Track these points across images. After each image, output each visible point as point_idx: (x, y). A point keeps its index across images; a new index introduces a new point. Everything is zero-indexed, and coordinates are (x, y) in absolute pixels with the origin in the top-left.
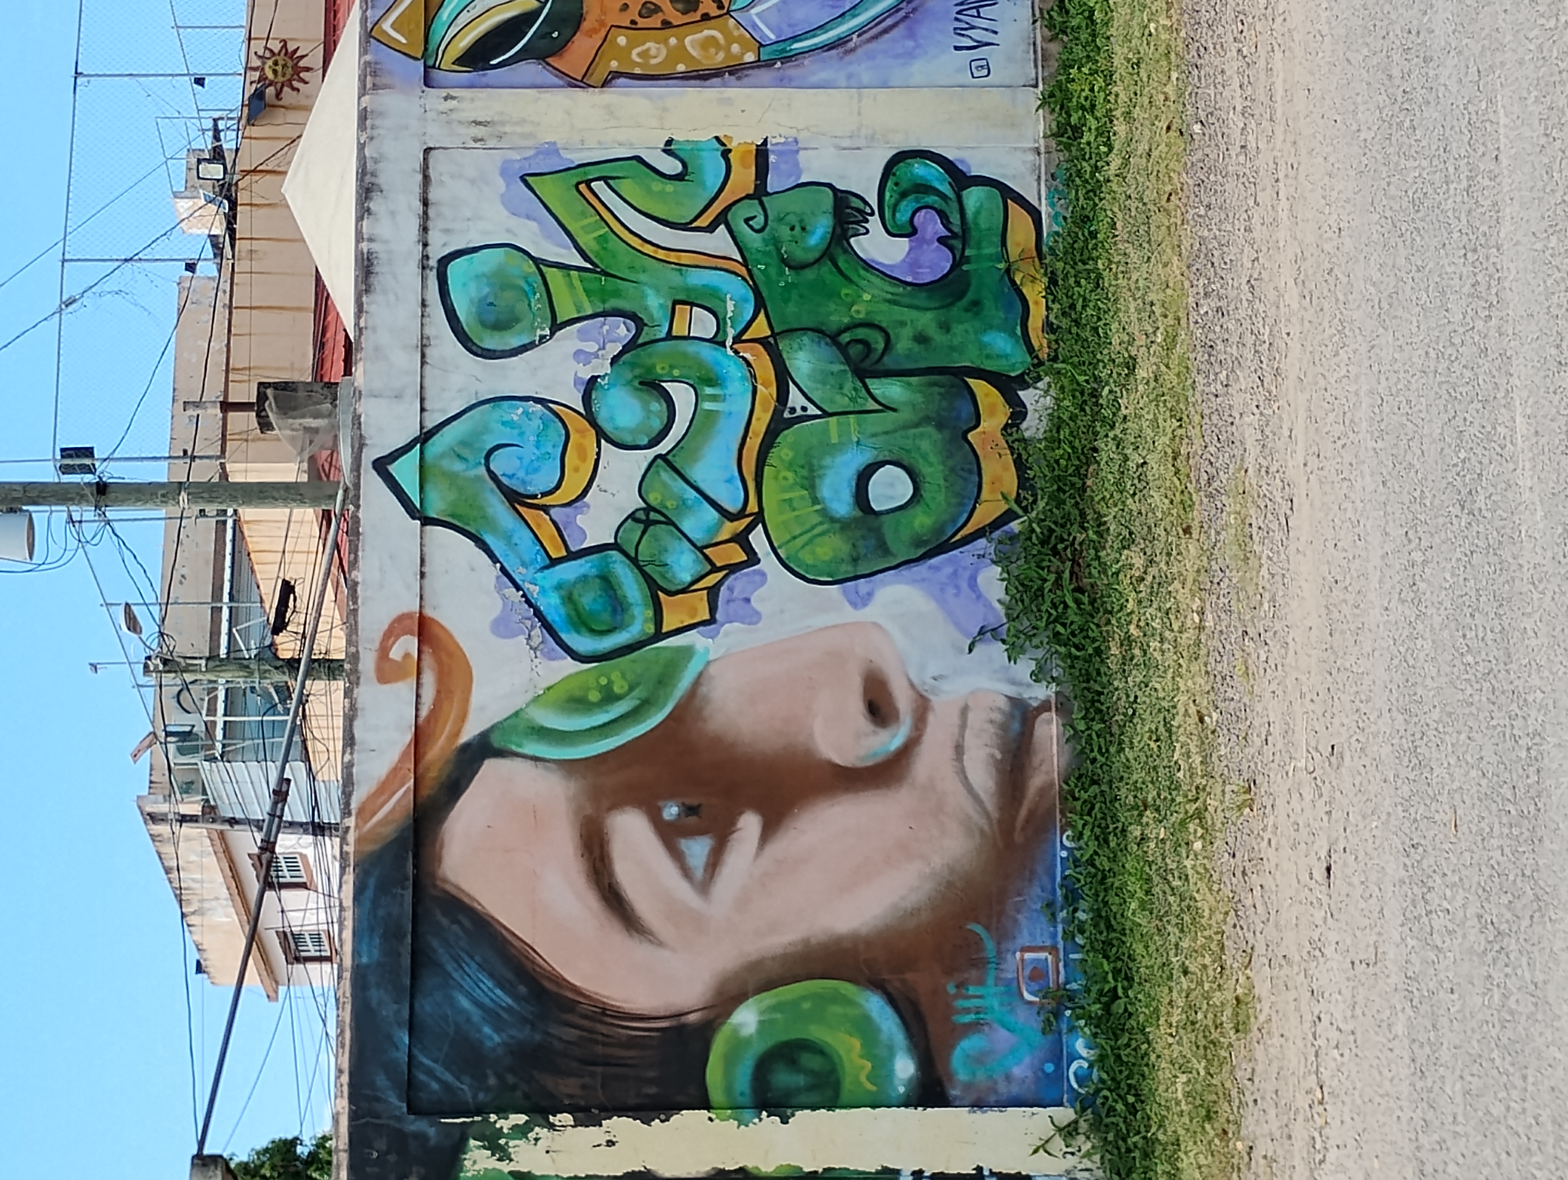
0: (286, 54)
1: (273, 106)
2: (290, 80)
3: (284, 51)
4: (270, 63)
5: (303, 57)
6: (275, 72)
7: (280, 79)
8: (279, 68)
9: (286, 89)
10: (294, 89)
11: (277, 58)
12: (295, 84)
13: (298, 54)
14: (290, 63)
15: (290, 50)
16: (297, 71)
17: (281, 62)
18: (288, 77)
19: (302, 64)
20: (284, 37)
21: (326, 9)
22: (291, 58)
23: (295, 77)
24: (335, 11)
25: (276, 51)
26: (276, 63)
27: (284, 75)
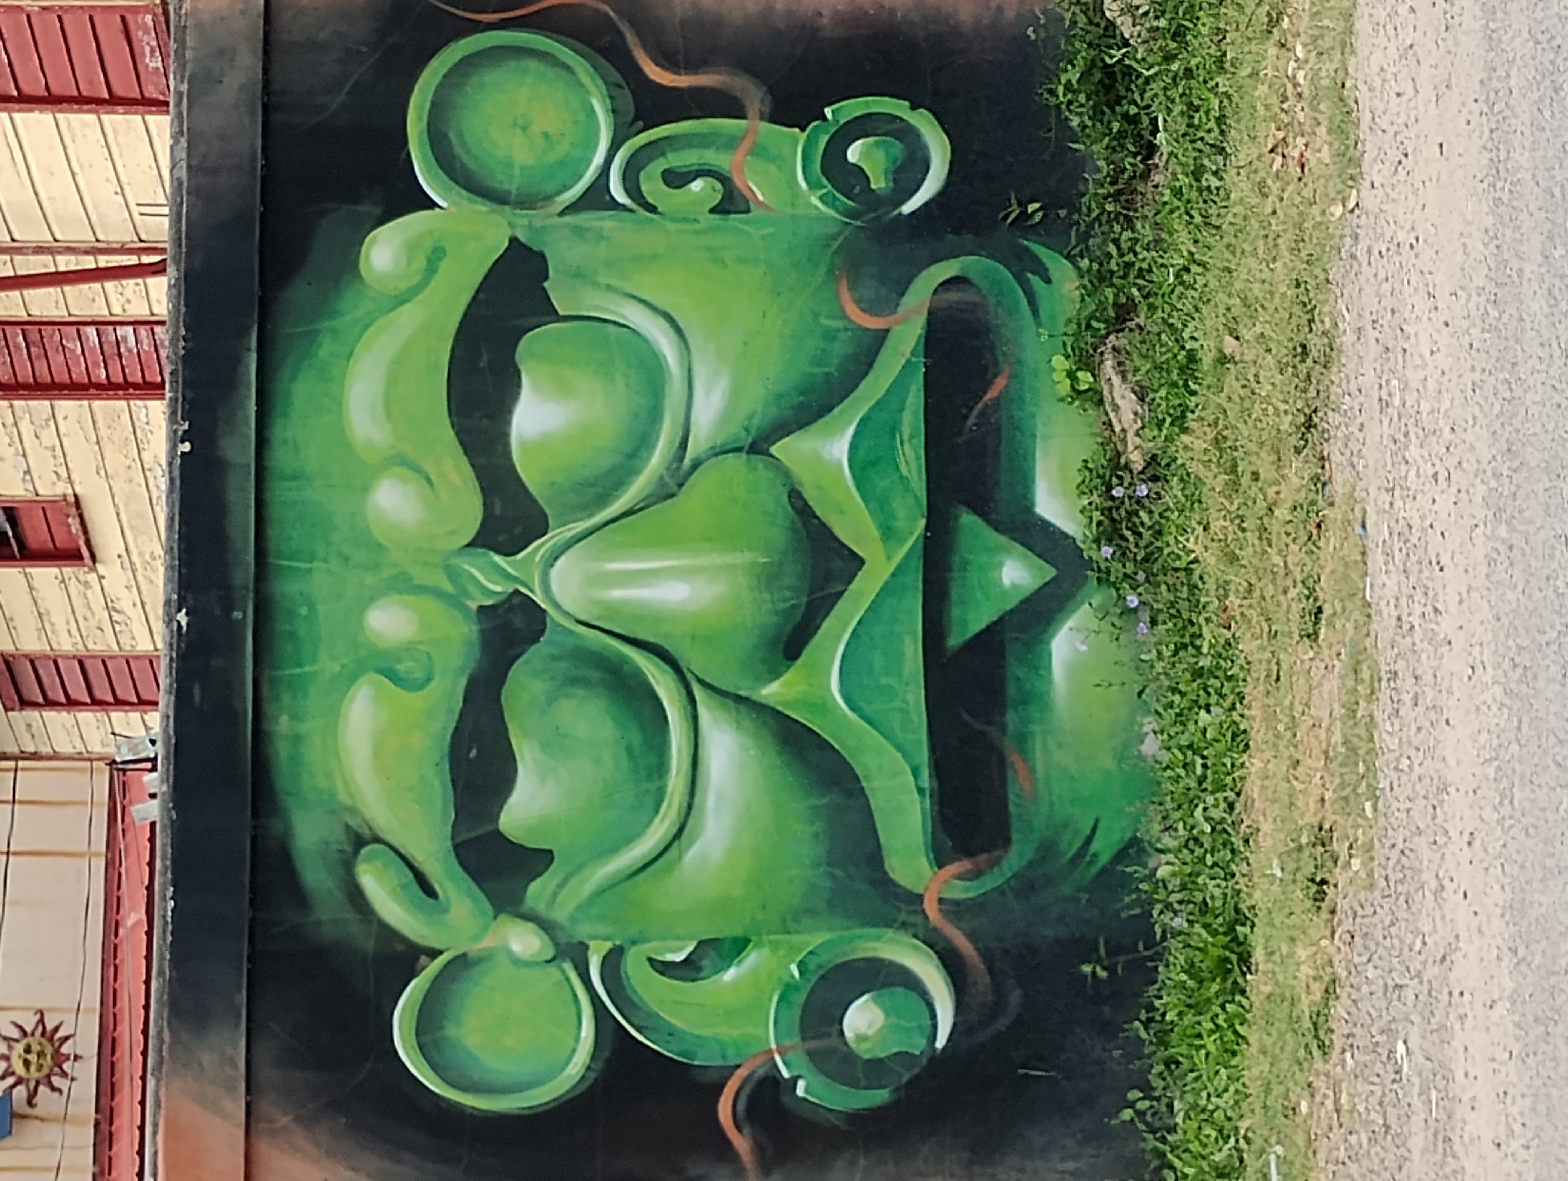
0: (43, 1034)
1: (23, 1117)
2: (48, 1076)
3: (40, 1028)
4: (19, 1048)
5: (66, 1038)
6: (27, 1063)
7: (34, 1074)
8: (33, 1058)
9: (41, 1088)
10: (54, 1089)
11: (29, 1039)
12: (56, 1081)
13: (61, 1034)
14: (49, 1050)
15: (49, 1027)
16: (59, 1059)
17: (35, 1048)
18: (46, 1071)
19: (64, 1050)
20: (40, 1006)
21: (103, 961)
22: (51, 1040)
23: (56, 1069)
24: (116, 967)
25: (29, 1030)
26: (28, 1050)
27: (40, 1067)
